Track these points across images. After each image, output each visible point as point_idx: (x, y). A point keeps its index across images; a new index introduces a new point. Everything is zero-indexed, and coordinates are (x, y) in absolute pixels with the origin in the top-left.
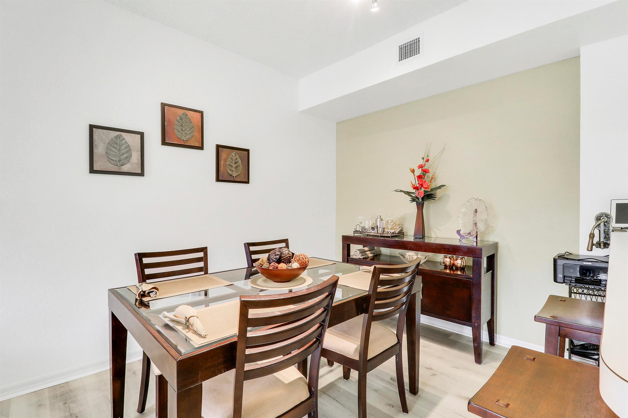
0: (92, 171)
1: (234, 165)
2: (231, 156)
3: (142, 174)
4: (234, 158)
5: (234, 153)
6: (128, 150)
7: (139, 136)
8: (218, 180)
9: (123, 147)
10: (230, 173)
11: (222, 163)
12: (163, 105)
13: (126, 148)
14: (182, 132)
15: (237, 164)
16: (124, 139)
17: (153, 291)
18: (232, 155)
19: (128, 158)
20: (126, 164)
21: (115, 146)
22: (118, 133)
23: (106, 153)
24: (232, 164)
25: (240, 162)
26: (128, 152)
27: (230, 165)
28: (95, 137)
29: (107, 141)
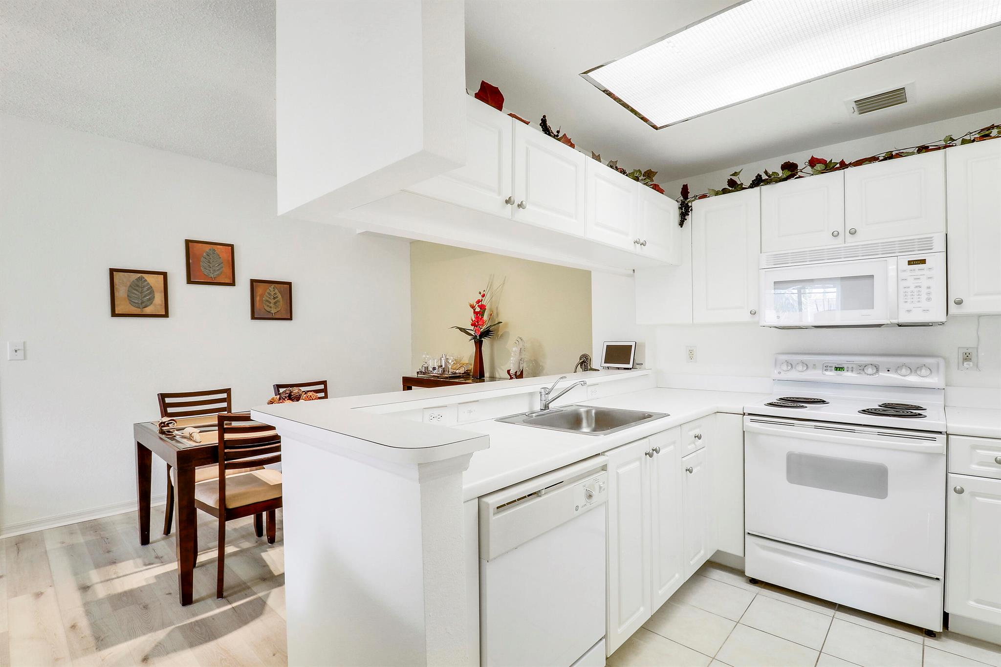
0: (114, 314)
1: (273, 301)
2: (268, 291)
3: (166, 315)
4: (272, 293)
5: (272, 287)
6: (150, 292)
7: (162, 276)
8: (253, 317)
9: (145, 289)
10: (268, 309)
11: (258, 299)
12: (188, 243)
13: (148, 290)
14: (210, 269)
15: (276, 300)
16: (146, 280)
17: (172, 423)
18: (270, 290)
19: (151, 300)
20: (149, 305)
21: (137, 288)
22: (140, 275)
23: (128, 296)
24: (270, 300)
25: (280, 296)
26: (149, 294)
27: (267, 301)
28: (116, 281)
29: (129, 284)
